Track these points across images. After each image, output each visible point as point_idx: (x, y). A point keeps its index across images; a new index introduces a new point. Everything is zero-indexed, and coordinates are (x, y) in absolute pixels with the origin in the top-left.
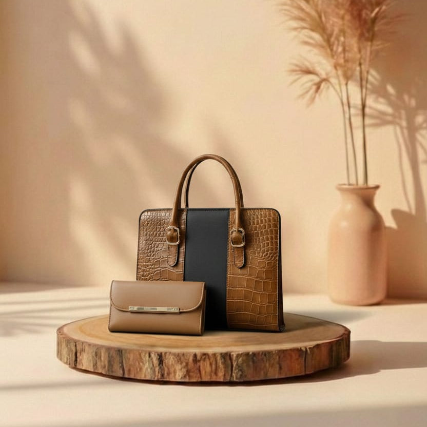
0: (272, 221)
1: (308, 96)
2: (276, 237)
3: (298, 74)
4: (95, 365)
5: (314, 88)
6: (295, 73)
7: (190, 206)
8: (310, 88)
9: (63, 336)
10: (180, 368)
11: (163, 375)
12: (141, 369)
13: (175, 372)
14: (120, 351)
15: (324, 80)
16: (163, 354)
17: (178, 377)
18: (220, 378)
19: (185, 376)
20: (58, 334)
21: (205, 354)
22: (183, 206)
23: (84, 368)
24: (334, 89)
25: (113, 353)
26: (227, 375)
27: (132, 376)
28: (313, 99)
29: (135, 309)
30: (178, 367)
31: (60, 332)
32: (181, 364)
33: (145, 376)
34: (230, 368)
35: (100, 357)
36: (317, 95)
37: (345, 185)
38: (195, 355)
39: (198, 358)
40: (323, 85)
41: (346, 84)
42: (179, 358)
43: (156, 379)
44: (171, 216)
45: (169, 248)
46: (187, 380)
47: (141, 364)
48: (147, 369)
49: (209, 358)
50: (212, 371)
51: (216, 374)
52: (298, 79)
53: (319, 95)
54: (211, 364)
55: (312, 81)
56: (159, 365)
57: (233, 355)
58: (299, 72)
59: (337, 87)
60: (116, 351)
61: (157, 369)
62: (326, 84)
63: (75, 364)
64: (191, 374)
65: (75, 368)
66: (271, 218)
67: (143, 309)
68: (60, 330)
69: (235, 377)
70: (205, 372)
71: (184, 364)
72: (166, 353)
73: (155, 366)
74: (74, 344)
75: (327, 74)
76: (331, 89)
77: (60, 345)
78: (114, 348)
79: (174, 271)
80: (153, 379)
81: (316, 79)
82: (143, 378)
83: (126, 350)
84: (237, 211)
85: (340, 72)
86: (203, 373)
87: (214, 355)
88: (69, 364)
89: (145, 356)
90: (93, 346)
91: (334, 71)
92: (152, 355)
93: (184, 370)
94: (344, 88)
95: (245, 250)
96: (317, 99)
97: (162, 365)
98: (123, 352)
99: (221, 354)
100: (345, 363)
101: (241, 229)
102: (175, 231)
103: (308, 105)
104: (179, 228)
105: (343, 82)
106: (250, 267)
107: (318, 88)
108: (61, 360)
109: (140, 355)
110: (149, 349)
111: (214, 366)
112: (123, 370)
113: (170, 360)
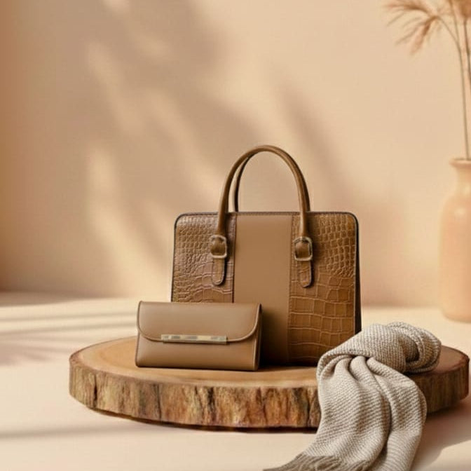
0: (347, 229)
1: (413, 39)
2: (353, 248)
3: (399, 10)
4: (122, 405)
5: (421, 28)
6: (395, 9)
7: (241, 209)
8: (415, 30)
9: (78, 365)
10: (237, 408)
11: (214, 419)
12: (184, 410)
13: (231, 414)
14: (155, 386)
15: (434, 18)
16: (215, 389)
17: (236, 421)
18: (293, 422)
19: (244, 420)
20: (71, 363)
21: (270, 390)
22: (231, 209)
23: (106, 409)
24: (448, 29)
25: (146, 388)
26: (302, 418)
27: (172, 420)
28: (419, 44)
29: (170, 337)
30: (235, 407)
31: (74, 360)
32: (240, 403)
33: (190, 419)
34: (306, 408)
35: (129, 394)
36: (426, 38)
37: (462, 159)
38: (259, 391)
39: (263, 394)
40: (433, 24)
41: (465, 24)
42: (237, 395)
43: (205, 424)
44: (216, 222)
45: (213, 262)
46: (247, 424)
47: (185, 403)
48: (193, 409)
49: (278, 394)
50: (281, 413)
51: (287, 416)
52: (398, 17)
53: (429, 39)
54: (280, 404)
55: (417, 19)
56: (210, 404)
57: (310, 391)
58: (401, 8)
59: (452, 27)
60: (150, 385)
61: (206, 410)
62: (437, 23)
63: (94, 403)
64: (253, 417)
65: (95, 408)
66: (346, 224)
67: (179, 338)
68: (74, 357)
69: (312, 421)
70: (273, 414)
71: (243, 403)
72: (218, 388)
73: (203, 406)
74: (93, 377)
75: (439, 10)
76: (444, 30)
77: (74, 378)
78: (147, 382)
79: (221, 290)
80: (200, 423)
81: (424, 17)
82: (187, 422)
83: (164, 385)
84: (301, 216)
85: (456, 8)
86: (269, 414)
87: (285, 391)
88: (87, 404)
89: (189, 392)
90: (119, 379)
91: (447, 6)
92: (201, 391)
93: (244, 412)
94: (461, 28)
95: (312, 266)
96: (425, 45)
97: (214, 404)
98: (161, 387)
99: (295, 389)
100: (463, 401)
101: (308, 239)
102: (221, 240)
103: (413, 52)
104: (227, 236)
105: (460, 20)
106: (319, 286)
107: (427, 28)
108: (75, 396)
109: (183, 390)
110: (196, 383)
111: (284, 407)
112: (160, 412)
113: (223, 399)
